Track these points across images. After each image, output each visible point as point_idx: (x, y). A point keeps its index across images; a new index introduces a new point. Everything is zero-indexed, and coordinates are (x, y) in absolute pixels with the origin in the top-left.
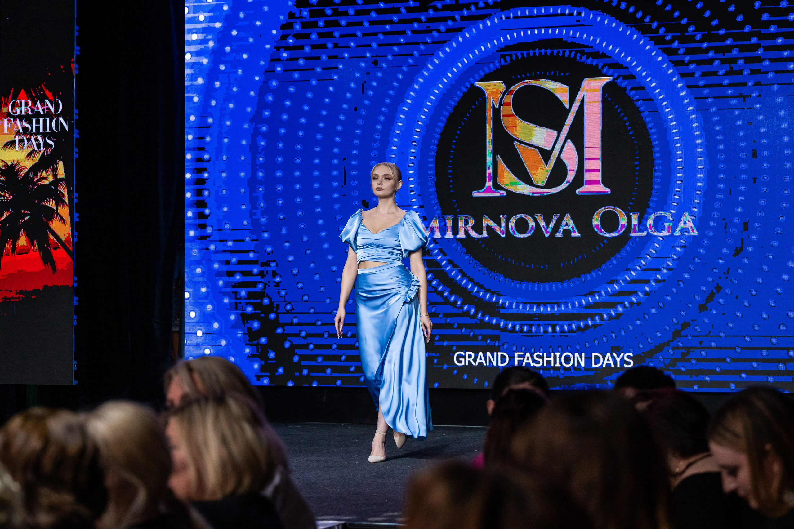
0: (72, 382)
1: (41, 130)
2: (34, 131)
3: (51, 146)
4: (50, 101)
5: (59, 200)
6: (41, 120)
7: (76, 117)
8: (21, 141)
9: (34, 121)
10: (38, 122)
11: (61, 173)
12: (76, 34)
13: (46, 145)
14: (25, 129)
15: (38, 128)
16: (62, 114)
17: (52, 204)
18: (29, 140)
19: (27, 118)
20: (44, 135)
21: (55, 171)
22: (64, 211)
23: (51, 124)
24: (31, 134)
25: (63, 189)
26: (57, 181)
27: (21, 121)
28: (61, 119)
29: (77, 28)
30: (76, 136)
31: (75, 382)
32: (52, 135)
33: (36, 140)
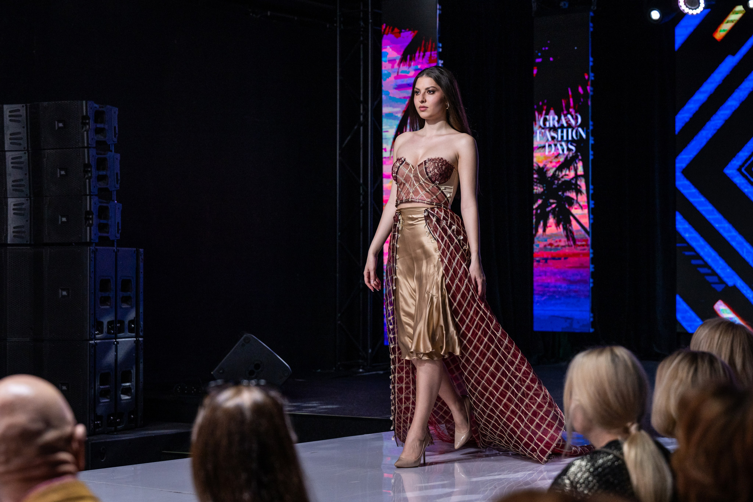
0: (589, 330)
1: (565, 138)
2: (560, 139)
3: (572, 150)
4: (572, 116)
5: (578, 191)
6: (565, 131)
7: (591, 128)
8: (550, 146)
9: (560, 131)
10: (562, 132)
11: (580, 171)
12: (591, 64)
13: (569, 150)
14: (553, 138)
15: (562, 137)
16: (580, 126)
17: (573, 195)
18: (556, 145)
19: (554, 129)
20: (567, 141)
21: (576, 170)
22: (583, 199)
23: (572, 134)
24: (558, 141)
25: (582, 183)
26: (577, 176)
27: (549, 131)
28: (580, 130)
29: (591, 59)
30: (591, 142)
31: (592, 330)
32: (573, 141)
33: (561, 145)
